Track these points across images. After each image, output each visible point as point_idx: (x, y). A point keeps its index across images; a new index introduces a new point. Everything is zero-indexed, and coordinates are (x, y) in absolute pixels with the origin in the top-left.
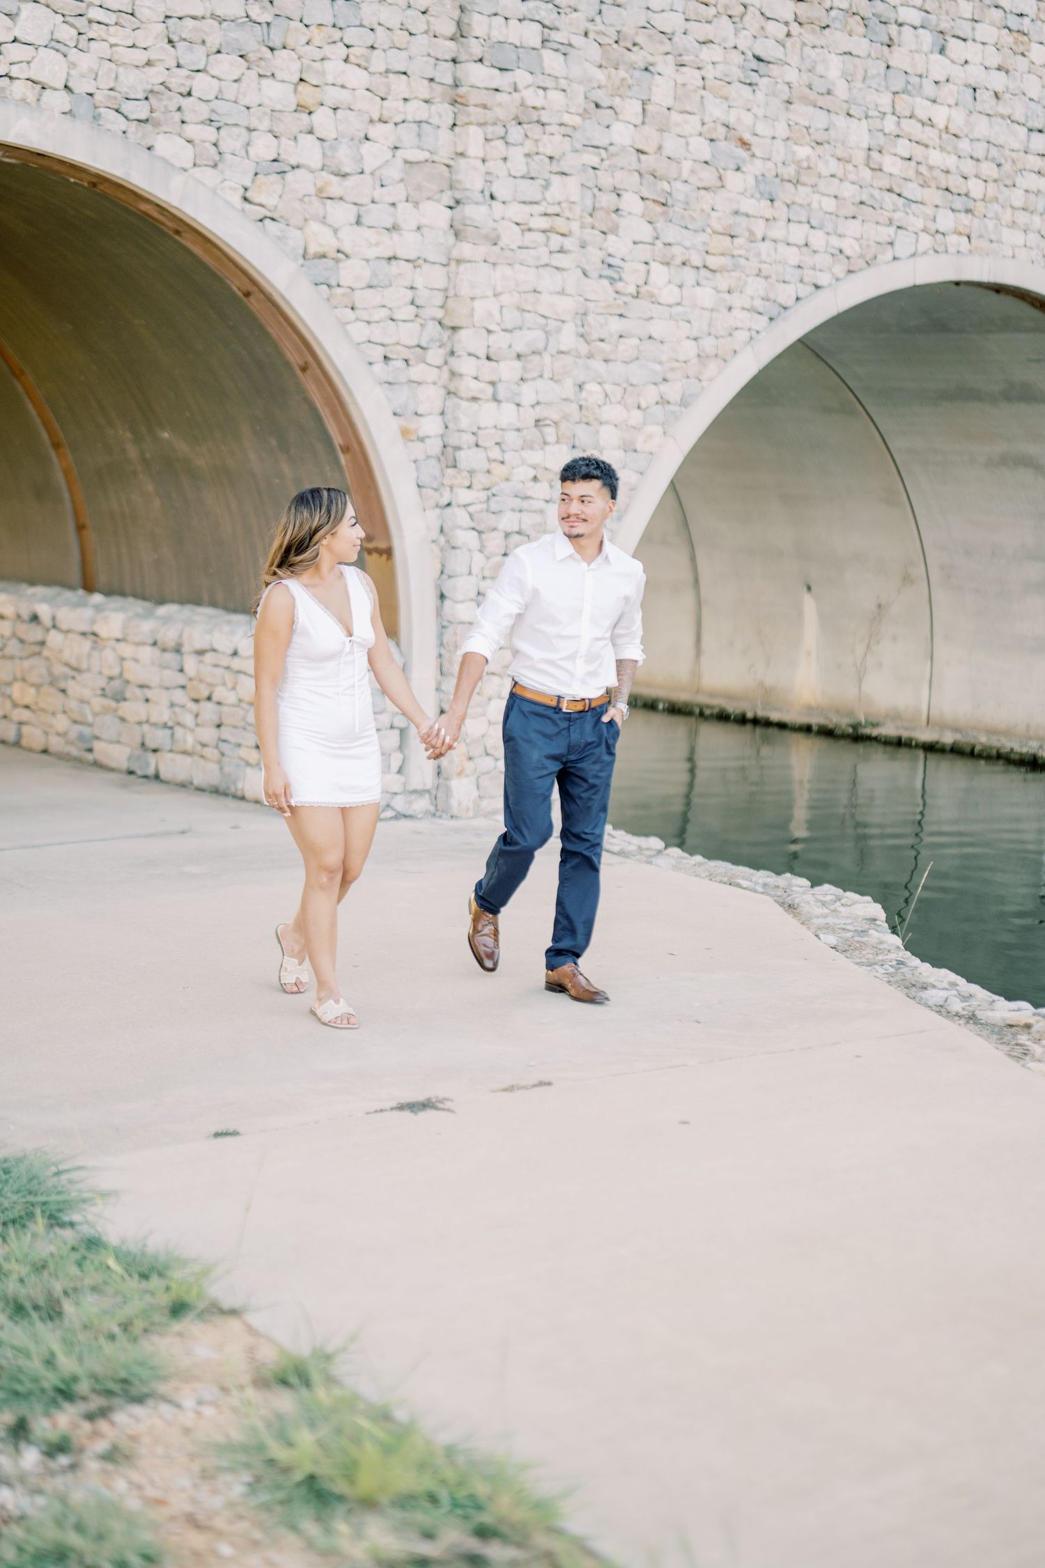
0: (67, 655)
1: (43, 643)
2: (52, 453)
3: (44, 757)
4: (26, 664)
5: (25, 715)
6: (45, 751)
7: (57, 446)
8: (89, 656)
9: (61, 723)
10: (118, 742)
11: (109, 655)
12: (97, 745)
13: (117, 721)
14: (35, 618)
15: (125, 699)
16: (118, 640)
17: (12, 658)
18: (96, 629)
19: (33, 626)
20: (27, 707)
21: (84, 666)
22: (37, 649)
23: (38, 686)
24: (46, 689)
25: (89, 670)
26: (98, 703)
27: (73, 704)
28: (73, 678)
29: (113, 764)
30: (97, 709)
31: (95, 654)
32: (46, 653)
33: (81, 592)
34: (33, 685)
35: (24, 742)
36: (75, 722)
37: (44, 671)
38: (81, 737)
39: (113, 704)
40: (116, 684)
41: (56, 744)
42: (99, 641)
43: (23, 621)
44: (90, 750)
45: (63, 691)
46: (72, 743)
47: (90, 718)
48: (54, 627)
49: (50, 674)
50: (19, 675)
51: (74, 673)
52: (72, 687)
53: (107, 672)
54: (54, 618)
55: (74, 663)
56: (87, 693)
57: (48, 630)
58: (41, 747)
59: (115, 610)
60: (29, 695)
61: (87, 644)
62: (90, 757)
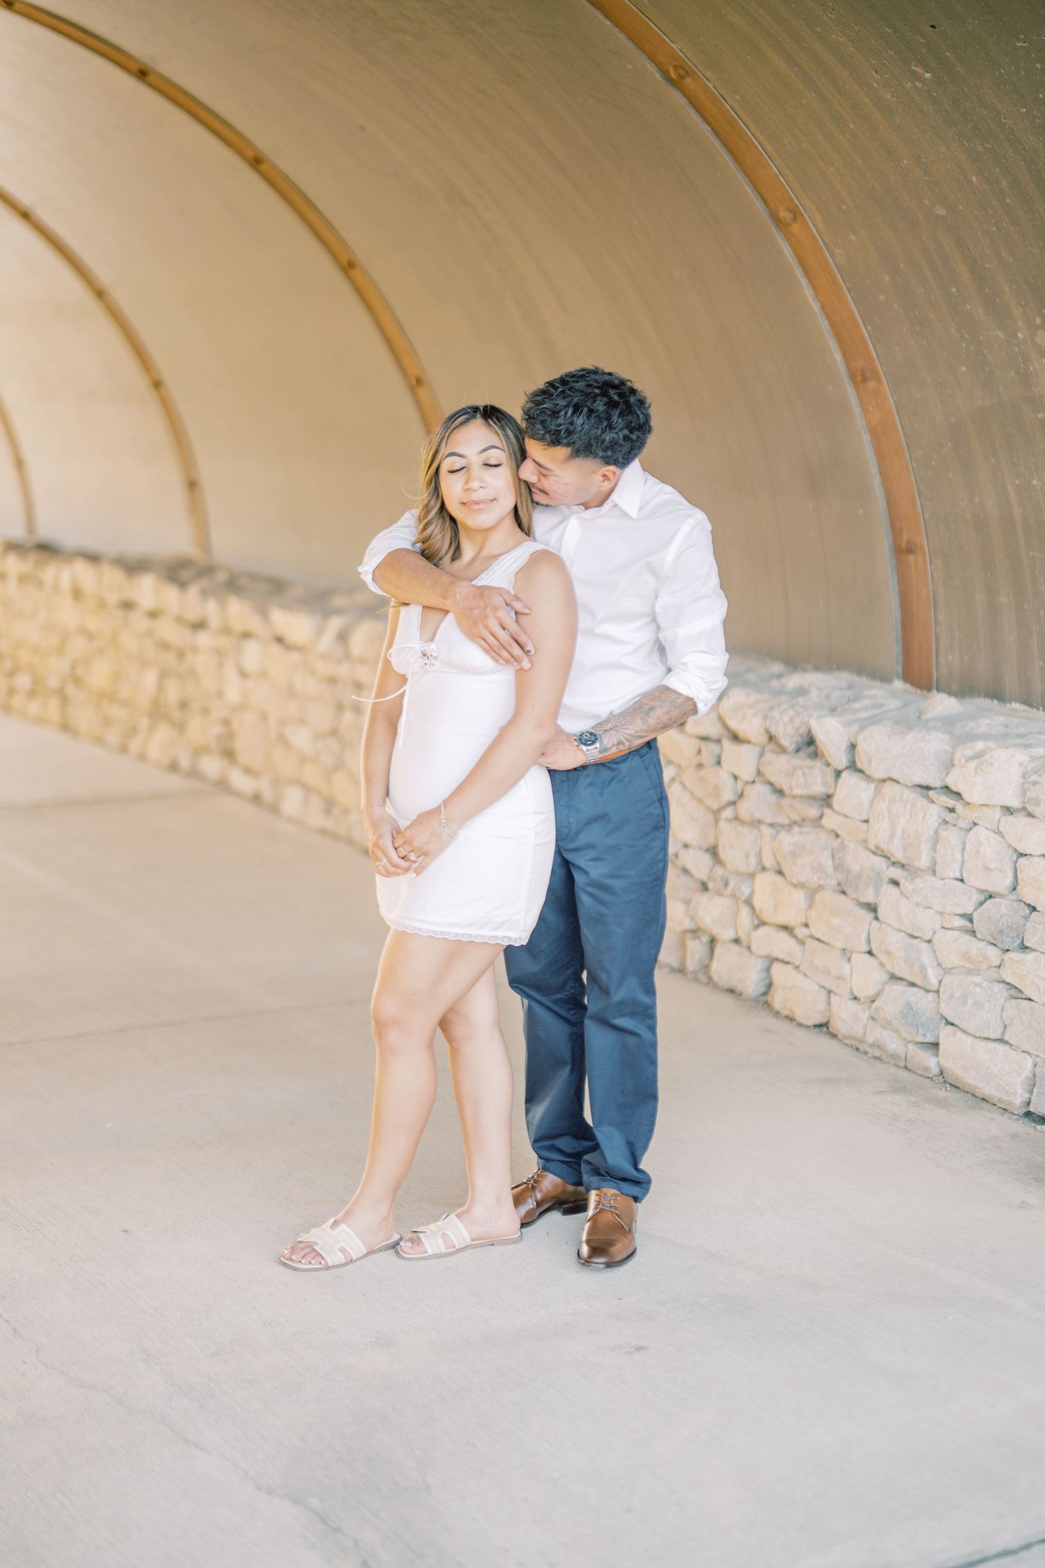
0: (880, 833)
1: (827, 800)
2: (851, 391)
3: (822, 1043)
4: (787, 840)
5: (782, 945)
6: (823, 1026)
7: (860, 377)
8: (936, 840)
9: (866, 977)
10: (1001, 1041)
11: (985, 842)
12: (946, 1037)
13: (1000, 990)
14: (809, 743)
15: (1024, 948)
16: (1008, 810)
17: (756, 823)
18: (953, 781)
19: (802, 761)
20: (785, 928)
21: (924, 862)
22: (813, 812)
23: (812, 892)
24: (828, 897)
25: (934, 872)
26: (954, 946)
27: (895, 941)
28: (895, 883)
29: (988, 1090)
30: (952, 959)
31: (952, 836)
32: (830, 821)
33: (898, 684)
34: (799, 886)
35: (777, 1000)
36: (894, 978)
37: (828, 863)
38: (910, 1014)
39: (993, 954)
40: (1002, 909)
41: (847, 1017)
42: (959, 807)
43: (783, 750)
44: (935, 1045)
45: (873, 908)
46: (886, 1025)
47: (933, 980)
48: (853, 766)
49: (838, 867)
50: (769, 862)
51: (896, 873)
52: (888, 899)
53: (978, 880)
54: (853, 746)
55: (899, 855)
56: (927, 922)
57: (838, 774)
58: (818, 1019)
59: (1003, 738)
60: (792, 907)
61: (932, 813)
62: (931, 1062)
